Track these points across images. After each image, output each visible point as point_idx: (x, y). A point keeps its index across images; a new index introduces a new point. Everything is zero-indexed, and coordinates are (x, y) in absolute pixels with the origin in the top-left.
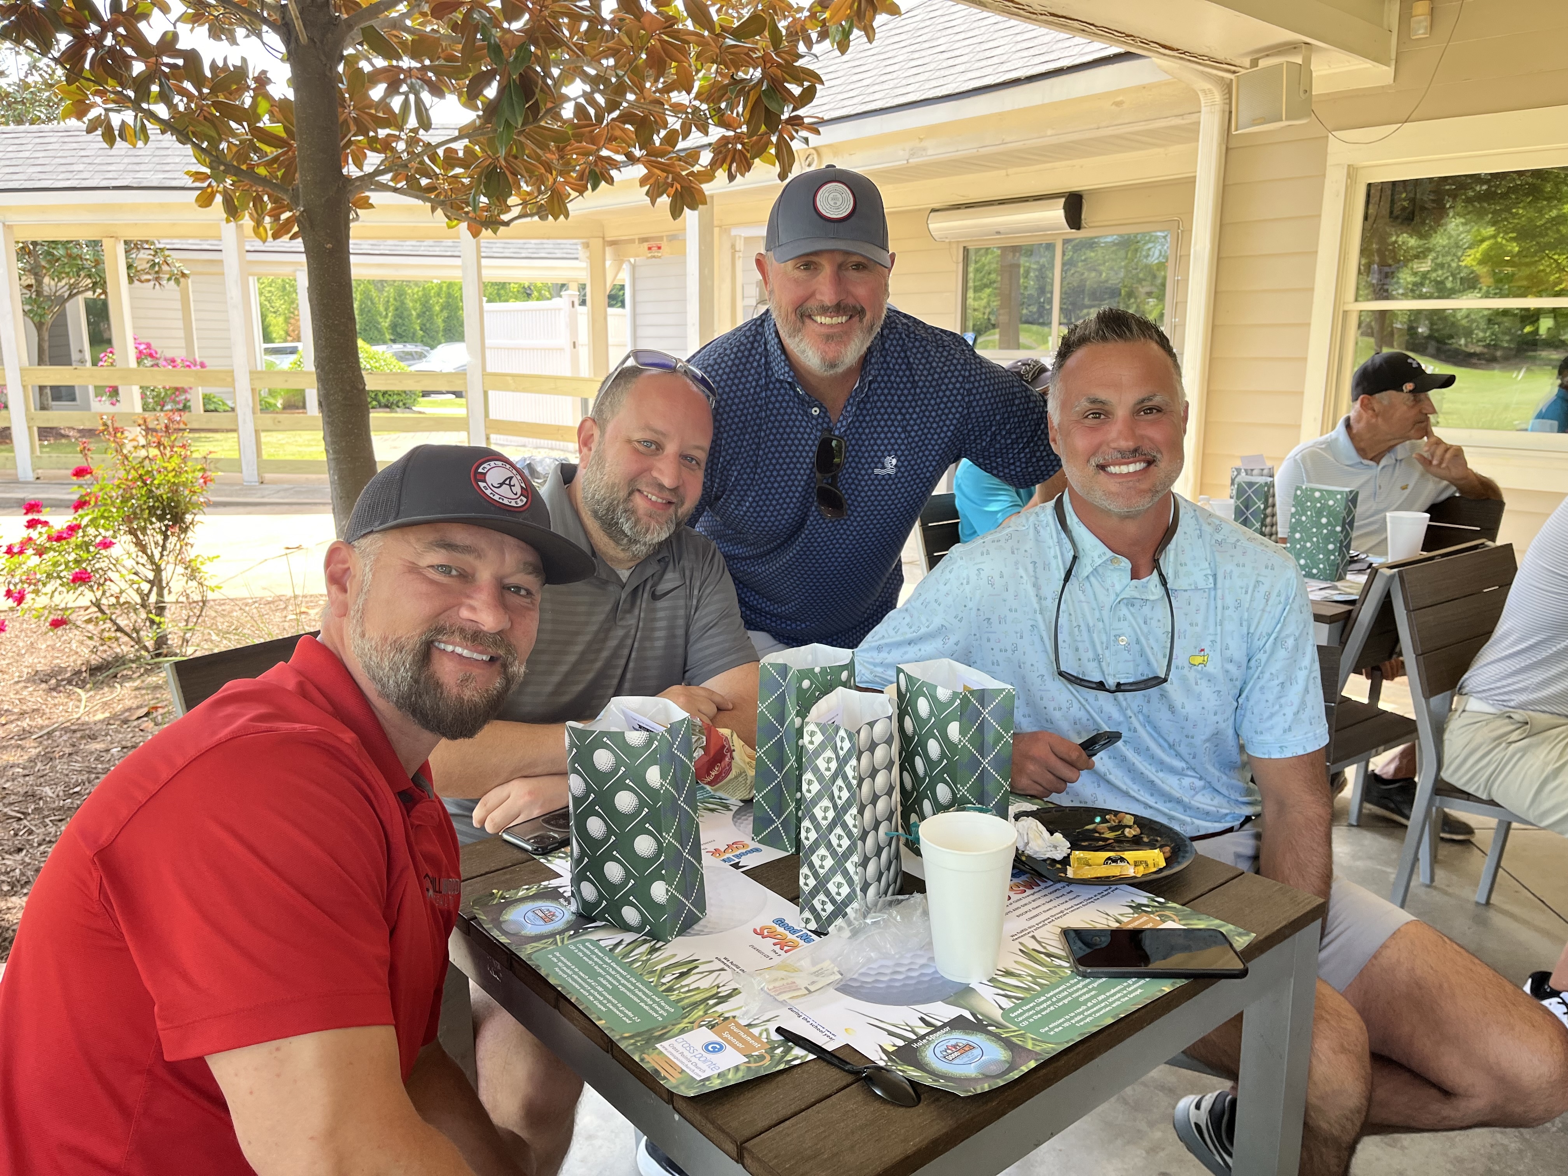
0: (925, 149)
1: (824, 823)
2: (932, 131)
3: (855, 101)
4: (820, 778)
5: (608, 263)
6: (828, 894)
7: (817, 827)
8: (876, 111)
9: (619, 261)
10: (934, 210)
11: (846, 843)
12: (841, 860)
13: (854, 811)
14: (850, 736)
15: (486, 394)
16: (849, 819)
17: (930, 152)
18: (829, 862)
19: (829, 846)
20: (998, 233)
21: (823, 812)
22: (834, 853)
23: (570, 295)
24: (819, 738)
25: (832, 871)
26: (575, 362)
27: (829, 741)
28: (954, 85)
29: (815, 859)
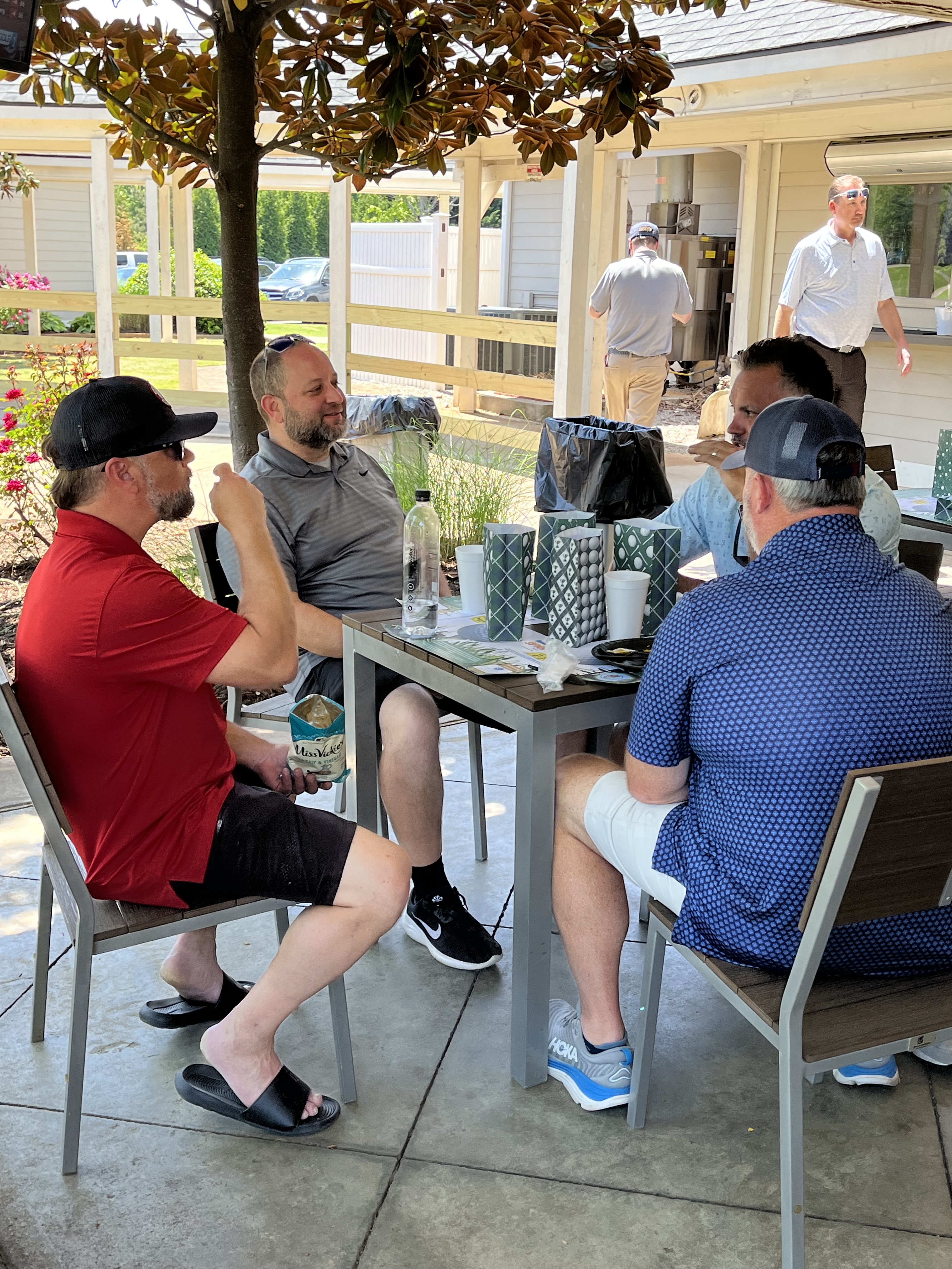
0: (809, 92)
1: (562, 588)
2: (817, 74)
3: (743, 37)
4: (561, 565)
5: (484, 184)
6: (562, 624)
7: (558, 590)
8: (760, 51)
9: (497, 182)
10: (833, 143)
11: (572, 597)
12: (569, 607)
13: (576, 580)
14: (576, 542)
15: (348, 326)
16: (574, 585)
17: (814, 95)
18: (564, 608)
19: (564, 600)
20: (900, 171)
21: (562, 582)
22: (566, 603)
23: (441, 217)
24: (561, 545)
25: (565, 613)
26: (442, 291)
27: (566, 546)
28: (841, 28)
29: (557, 607)
